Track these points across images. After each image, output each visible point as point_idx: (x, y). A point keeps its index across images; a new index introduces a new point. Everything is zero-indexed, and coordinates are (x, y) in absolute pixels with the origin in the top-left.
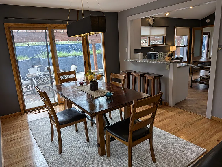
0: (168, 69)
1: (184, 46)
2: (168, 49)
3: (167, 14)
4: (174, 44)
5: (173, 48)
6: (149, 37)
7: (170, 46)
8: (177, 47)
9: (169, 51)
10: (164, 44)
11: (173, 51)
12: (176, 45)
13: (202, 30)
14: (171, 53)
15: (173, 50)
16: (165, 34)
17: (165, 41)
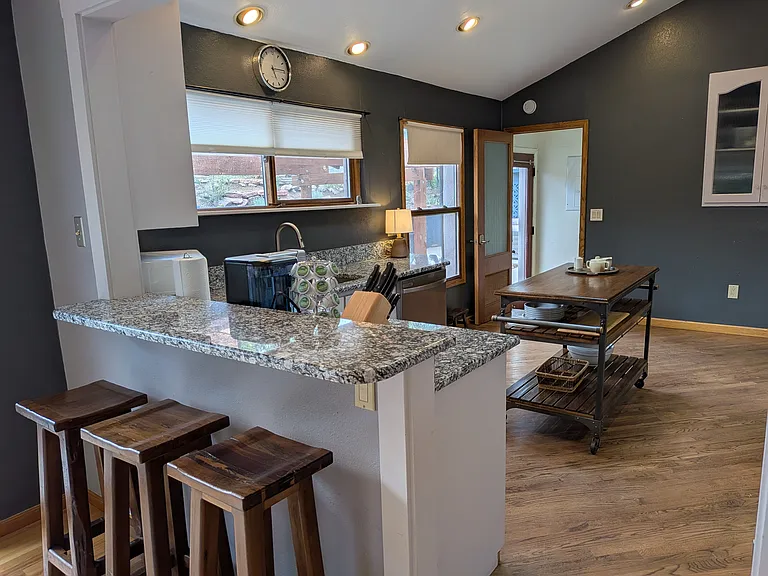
0: (370, 407)
1: (446, 210)
2: (373, 223)
3: (358, 49)
4: (399, 203)
5: (399, 222)
6: (271, 161)
7: (383, 210)
8: (415, 214)
9: (382, 234)
10: (352, 200)
11: (399, 236)
12: (411, 204)
13: (510, 146)
14: (392, 241)
15: (399, 232)
16: (356, 150)
17: (358, 184)
